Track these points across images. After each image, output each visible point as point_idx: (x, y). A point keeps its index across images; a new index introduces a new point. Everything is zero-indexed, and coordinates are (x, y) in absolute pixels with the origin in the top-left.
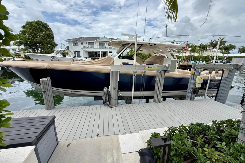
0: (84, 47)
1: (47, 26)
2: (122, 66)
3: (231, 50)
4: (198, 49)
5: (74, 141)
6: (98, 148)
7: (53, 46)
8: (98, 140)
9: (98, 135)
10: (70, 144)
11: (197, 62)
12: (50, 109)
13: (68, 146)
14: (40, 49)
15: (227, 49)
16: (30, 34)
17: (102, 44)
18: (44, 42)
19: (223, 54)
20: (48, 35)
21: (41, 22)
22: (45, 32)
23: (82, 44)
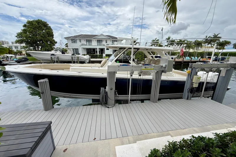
0: (82, 45)
1: (47, 25)
2: (119, 67)
3: (226, 46)
4: (193, 45)
5: (71, 145)
6: (95, 154)
7: (52, 43)
8: (95, 145)
9: (95, 139)
10: (67, 149)
11: (192, 58)
12: (48, 109)
13: (64, 151)
14: (40, 47)
15: (222, 45)
16: (31, 33)
17: (99, 41)
18: (44, 40)
19: (218, 50)
20: (47, 34)
21: (41, 21)
22: (45, 30)
23: (80, 41)
